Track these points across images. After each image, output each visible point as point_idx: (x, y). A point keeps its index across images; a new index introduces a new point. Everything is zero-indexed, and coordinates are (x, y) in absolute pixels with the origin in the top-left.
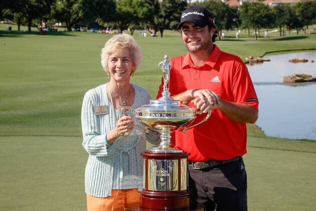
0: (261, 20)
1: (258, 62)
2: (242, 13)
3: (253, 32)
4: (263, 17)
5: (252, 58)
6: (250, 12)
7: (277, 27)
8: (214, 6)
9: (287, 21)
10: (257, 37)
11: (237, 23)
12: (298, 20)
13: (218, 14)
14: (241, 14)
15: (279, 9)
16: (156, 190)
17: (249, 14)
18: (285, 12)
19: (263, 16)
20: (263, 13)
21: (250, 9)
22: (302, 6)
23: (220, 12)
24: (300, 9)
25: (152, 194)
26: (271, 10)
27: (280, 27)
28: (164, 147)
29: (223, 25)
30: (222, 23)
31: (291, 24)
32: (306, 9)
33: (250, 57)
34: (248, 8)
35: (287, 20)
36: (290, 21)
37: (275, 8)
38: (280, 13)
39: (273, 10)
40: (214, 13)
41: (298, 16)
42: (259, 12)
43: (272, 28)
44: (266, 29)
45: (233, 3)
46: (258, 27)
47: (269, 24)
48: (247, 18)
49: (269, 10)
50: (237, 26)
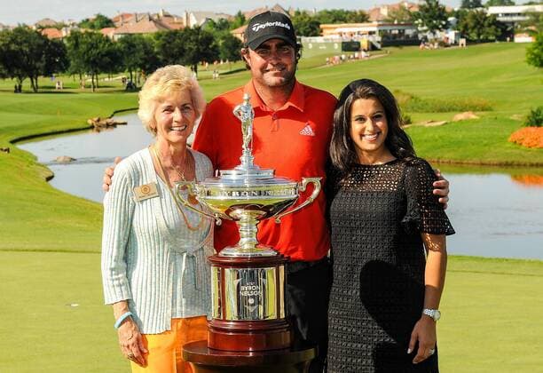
0: (100, 60)
1: (108, 126)
2: (69, 49)
3: (88, 79)
4: (103, 56)
5: (99, 120)
6: (83, 48)
7: (123, 71)
8: (24, 38)
9: (140, 62)
10: (94, 87)
11: (63, 64)
12: (158, 59)
13: (31, 50)
14: (69, 51)
15: (128, 43)
17: (81, 50)
18: (137, 47)
19: (104, 53)
20: (104, 48)
21: (82, 43)
22: (163, 37)
23: (35, 47)
24: (161, 42)
26: (115, 43)
27: (130, 71)
28: (246, 247)
29: (39, 68)
30: (38, 64)
31: (147, 66)
32: (169, 43)
33: (96, 119)
34: (80, 40)
35: (141, 59)
36: (146, 61)
37: (122, 41)
38: (129, 48)
39: (119, 45)
40: (24, 49)
41: (157, 53)
42: (97, 48)
43: (116, 72)
44: (107, 75)
45: (51, 34)
46: (96, 71)
47: (112, 66)
48: (78, 57)
49: (111, 44)
50: (63, 71)
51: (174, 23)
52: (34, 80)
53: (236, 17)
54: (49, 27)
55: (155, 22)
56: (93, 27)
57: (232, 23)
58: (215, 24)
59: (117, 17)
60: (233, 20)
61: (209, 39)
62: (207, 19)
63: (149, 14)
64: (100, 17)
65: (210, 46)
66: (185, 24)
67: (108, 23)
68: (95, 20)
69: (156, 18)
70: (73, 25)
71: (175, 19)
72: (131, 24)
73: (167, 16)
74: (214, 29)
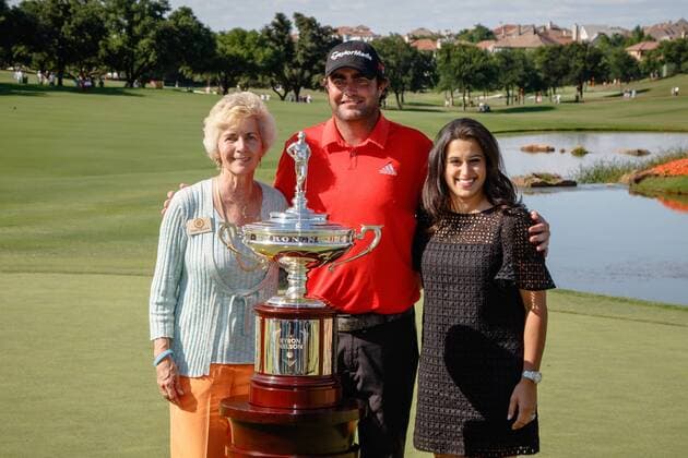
0: (473, 75)
2: (440, 62)
3: (459, 96)
4: (476, 72)
6: (455, 62)
7: (500, 89)
8: (391, 50)
9: (519, 79)
10: (465, 106)
11: (432, 79)
12: (539, 77)
13: (398, 64)
14: (440, 65)
15: (506, 58)
16: (278, 373)
17: (453, 64)
18: (516, 64)
19: (478, 68)
20: (478, 63)
21: (455, 56)
22: (546, 53)
23: (402, 59)
24: (543, 58)
25: (272, 380)
26: (492, 58)
27: (507, 90)
28: (294, 296)
29: (406, 83)
30: (405, 79)
31: (526, 85)
32: (553, 59)
34: (452, 54)
35: (520, 76)
36: (525, 79)
37: (499, 55)
38: (507, 64)
39: (495, 59)
40: (390, 61)
41: (538, 70)
42: (471, 62)
43: (492, 90)
44: (482, 93)
45: (422, 46)
46: (468, 88)
47: (487, 83)
48: (450, 72)
49: (487, 59)
50: (431, 86)
51: (562, 37)
52: (400, 96)
53: (633, 32)
54: (424, 38)
55: (540, 35)
56: (471, 39)
57: (628, 38)
58: (608, 39)
59: (499, 30)
60: (630, 35)
61: (597, 56)
62: (600, 34)
63: (533, 26)
64: (480, 28)
65: (599, 65)
66: (574, 38)
67: (488, 35)
68: (475, 31)
69: (542, 31)
70: (450, 36)
71: (564, 33)
72: (514, 37)
73: (555, 28)
74: (607, 46)
